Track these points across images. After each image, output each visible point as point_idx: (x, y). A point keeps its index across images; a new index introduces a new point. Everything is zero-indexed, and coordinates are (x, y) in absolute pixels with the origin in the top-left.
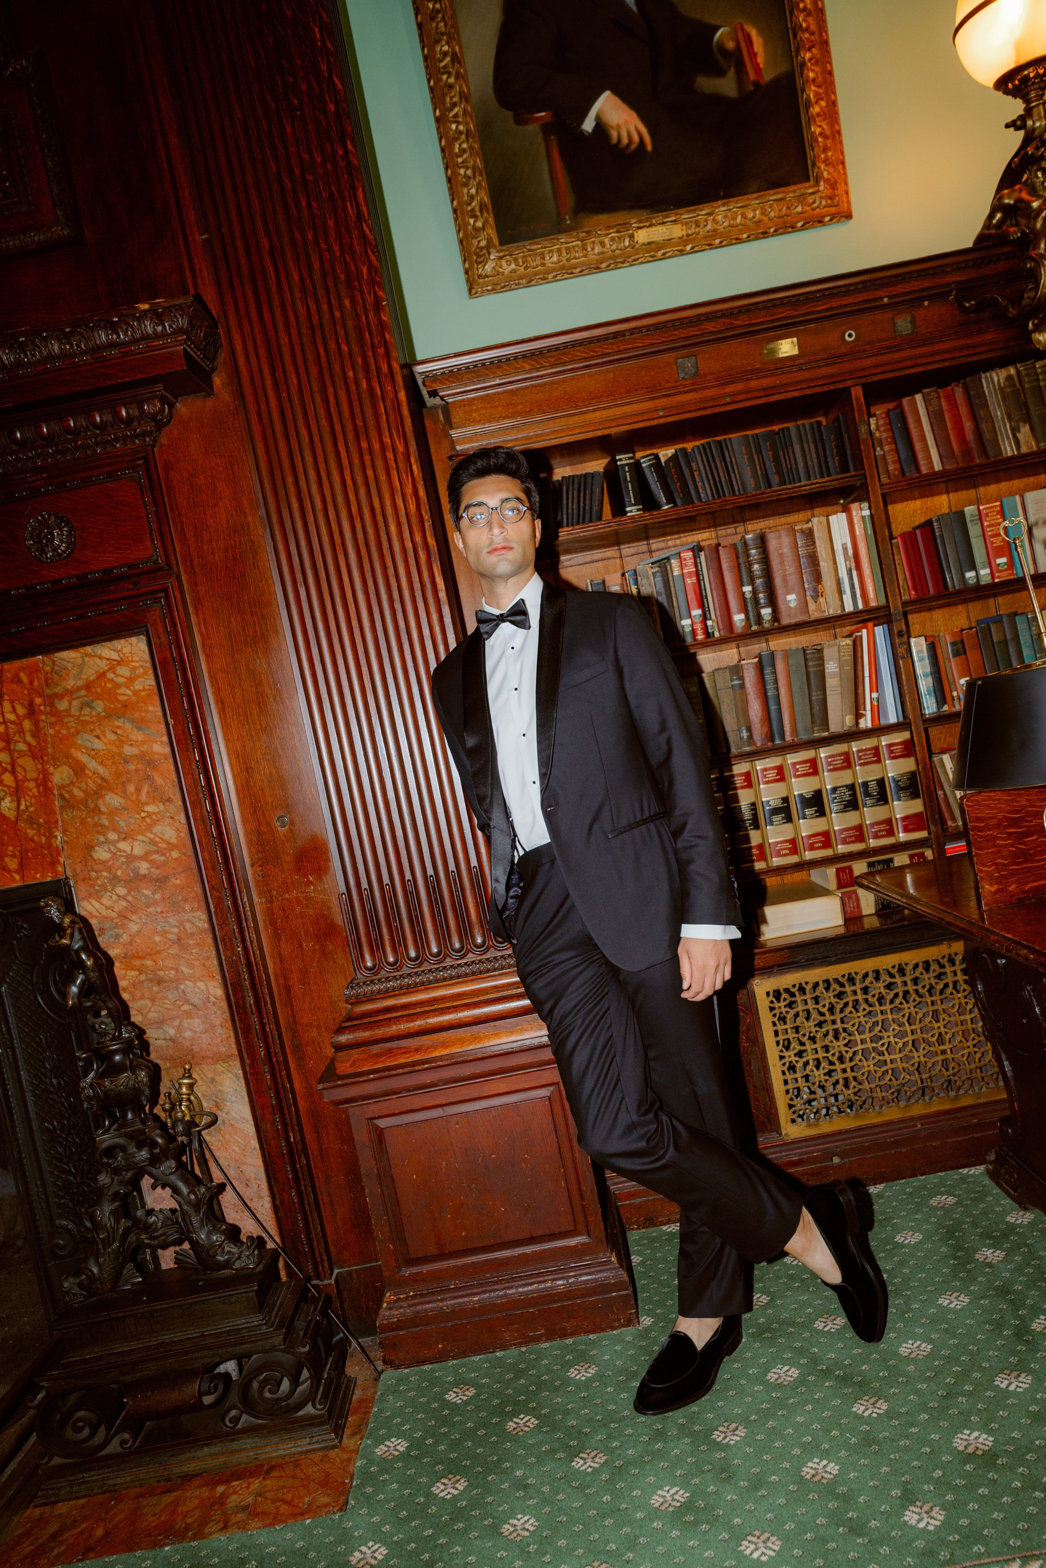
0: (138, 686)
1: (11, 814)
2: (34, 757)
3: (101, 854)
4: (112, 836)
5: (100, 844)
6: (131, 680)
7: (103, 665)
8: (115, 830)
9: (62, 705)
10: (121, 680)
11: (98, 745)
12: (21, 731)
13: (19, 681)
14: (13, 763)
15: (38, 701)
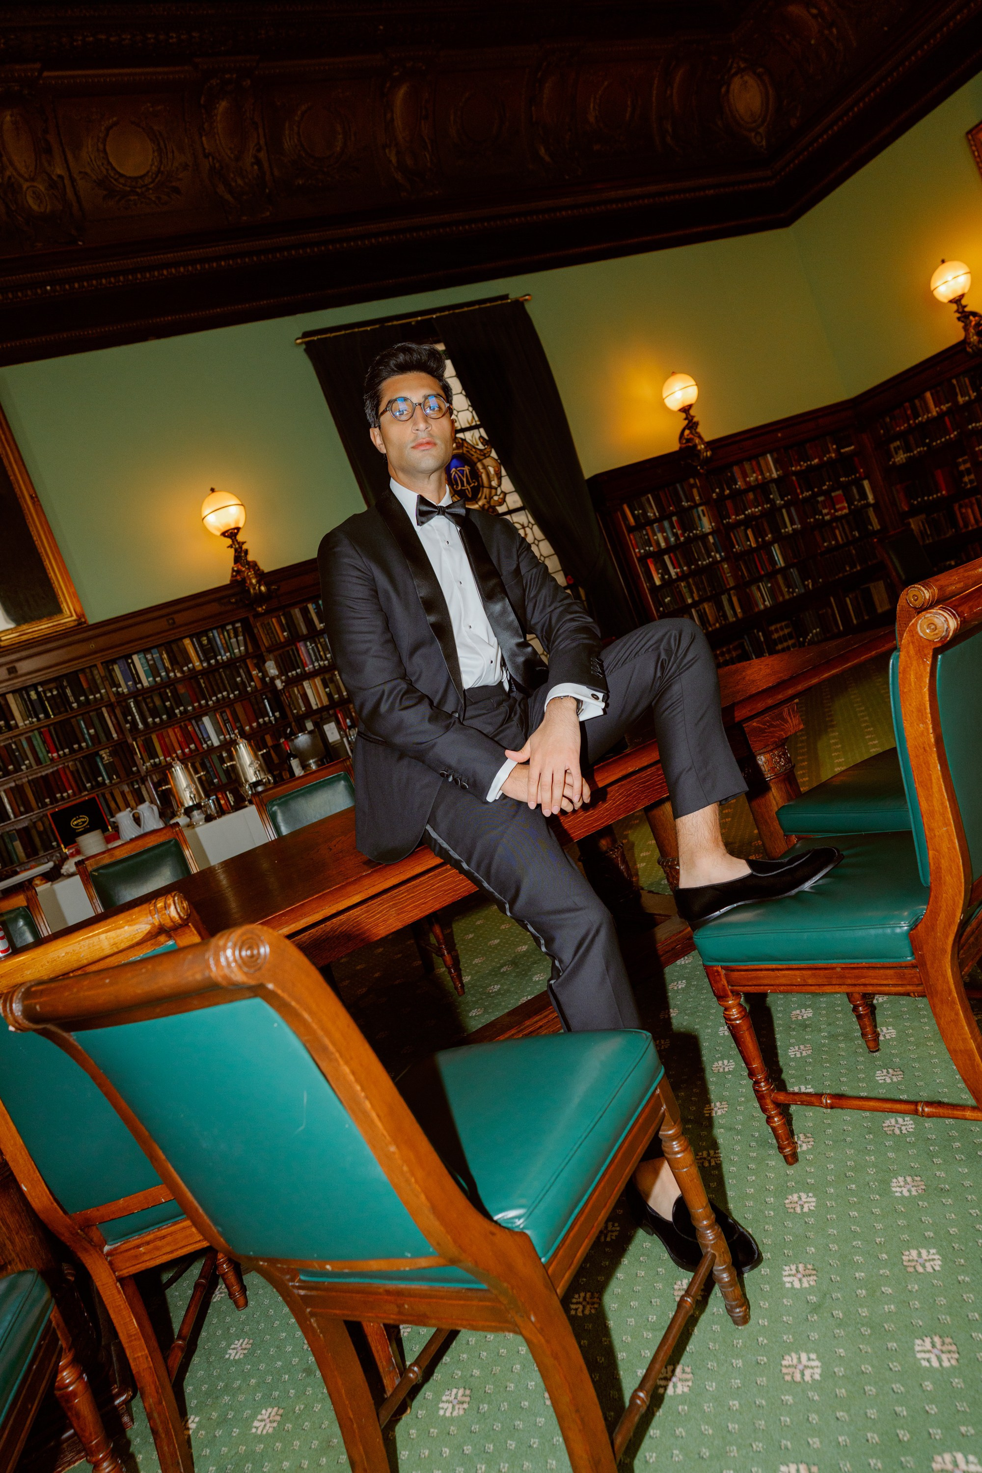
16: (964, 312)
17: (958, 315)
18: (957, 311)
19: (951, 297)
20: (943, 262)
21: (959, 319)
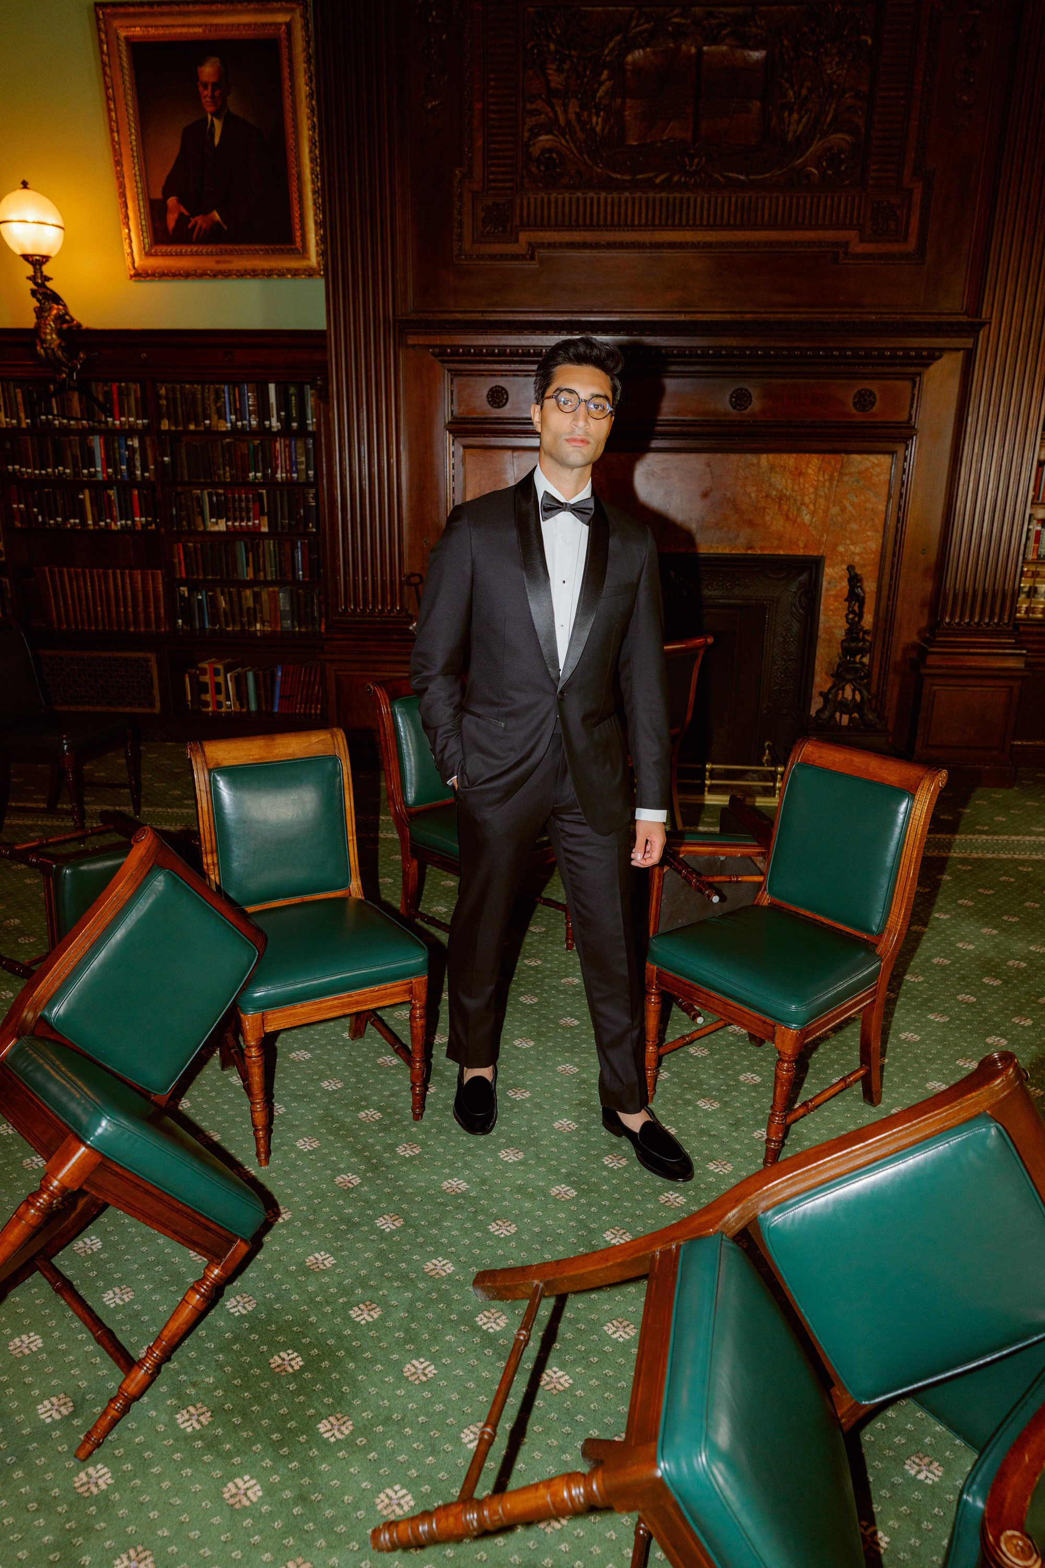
0: (882, 477)
1: (808, 523)
2: (826, 499)
3: (841, 549)
4: (848, 542)
5: (841, 544)
6: (879, 474)
7: (869, 464)
8: (850, 539)
9: (846, 479)
10: (874, 473)
11: (856, 500)
12: (824, 486)
13: (830, 463)
14: (816, 500)
15: (836, 474)
16: (43, 286)
17: (31, 285)
18: (32, 279)
19: (29, 251)
20: (25, 185)
21: (34, 293)
